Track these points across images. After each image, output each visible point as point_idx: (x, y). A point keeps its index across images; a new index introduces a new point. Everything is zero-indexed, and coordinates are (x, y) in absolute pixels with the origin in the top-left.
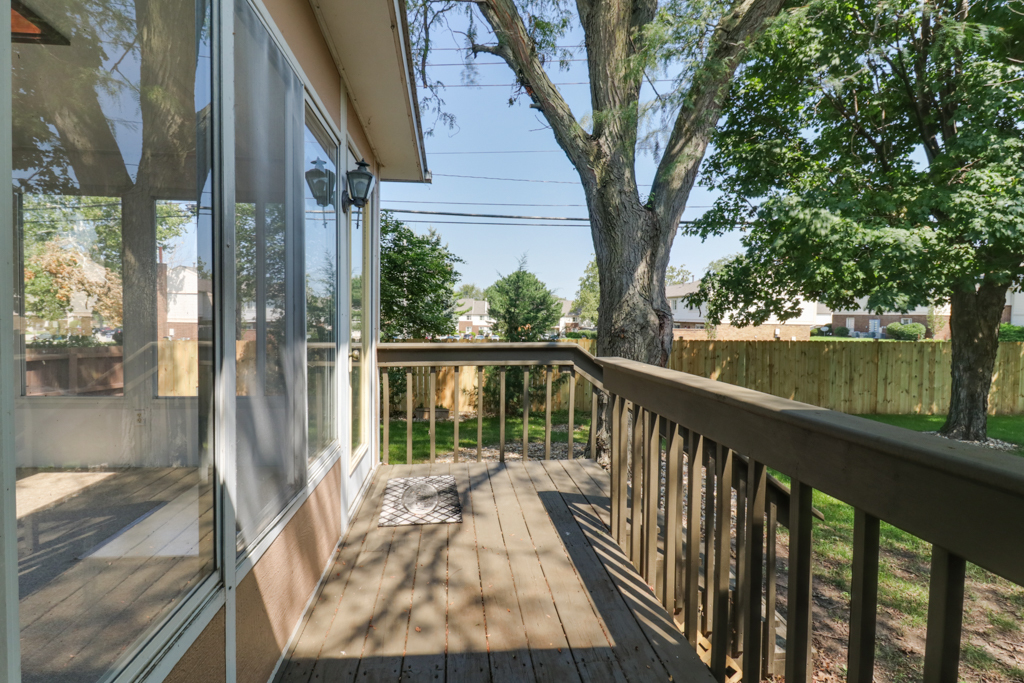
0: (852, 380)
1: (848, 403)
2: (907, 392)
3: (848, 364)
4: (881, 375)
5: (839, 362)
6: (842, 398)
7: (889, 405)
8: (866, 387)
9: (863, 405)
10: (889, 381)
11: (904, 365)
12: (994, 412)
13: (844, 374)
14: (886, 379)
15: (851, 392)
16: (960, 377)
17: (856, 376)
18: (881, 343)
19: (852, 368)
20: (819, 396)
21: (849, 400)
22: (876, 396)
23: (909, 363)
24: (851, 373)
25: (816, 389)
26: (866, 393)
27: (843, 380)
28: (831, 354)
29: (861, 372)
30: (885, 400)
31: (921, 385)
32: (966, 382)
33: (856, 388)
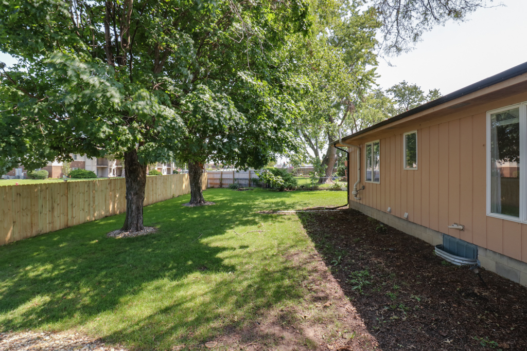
0: (53, 208)
1: (51, 225)
2: (83, 210)
3: (50, 199)
4: (70, 202)
5: (45, 198)
6: (48, 222)
7: (74, 220)
8: (62, 212)
9: (60, 223)
10: (74, 205)
11: (81, 194)
12: (118, 212)
13: (48, 206)
14: (72, 204)
15: (53, 216)
16: (132, 198)
17: (55, 205)
18: (69, 182)
19: (53, 200)
20: (32, 224)
21: (52, 223)
22: (67, 216)
23: (84, 193)
24: (52, 204)
25: (29, 220)
26: (62, 215)
27: (48, 210)
28: (39, 193)
29: (58, 203)
30: (72, 217)
31: (89, 205)
32: (135, 201)
33: (56, 213)
